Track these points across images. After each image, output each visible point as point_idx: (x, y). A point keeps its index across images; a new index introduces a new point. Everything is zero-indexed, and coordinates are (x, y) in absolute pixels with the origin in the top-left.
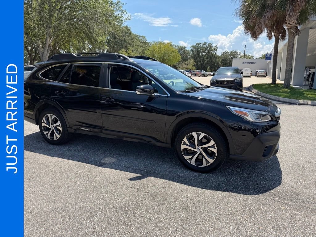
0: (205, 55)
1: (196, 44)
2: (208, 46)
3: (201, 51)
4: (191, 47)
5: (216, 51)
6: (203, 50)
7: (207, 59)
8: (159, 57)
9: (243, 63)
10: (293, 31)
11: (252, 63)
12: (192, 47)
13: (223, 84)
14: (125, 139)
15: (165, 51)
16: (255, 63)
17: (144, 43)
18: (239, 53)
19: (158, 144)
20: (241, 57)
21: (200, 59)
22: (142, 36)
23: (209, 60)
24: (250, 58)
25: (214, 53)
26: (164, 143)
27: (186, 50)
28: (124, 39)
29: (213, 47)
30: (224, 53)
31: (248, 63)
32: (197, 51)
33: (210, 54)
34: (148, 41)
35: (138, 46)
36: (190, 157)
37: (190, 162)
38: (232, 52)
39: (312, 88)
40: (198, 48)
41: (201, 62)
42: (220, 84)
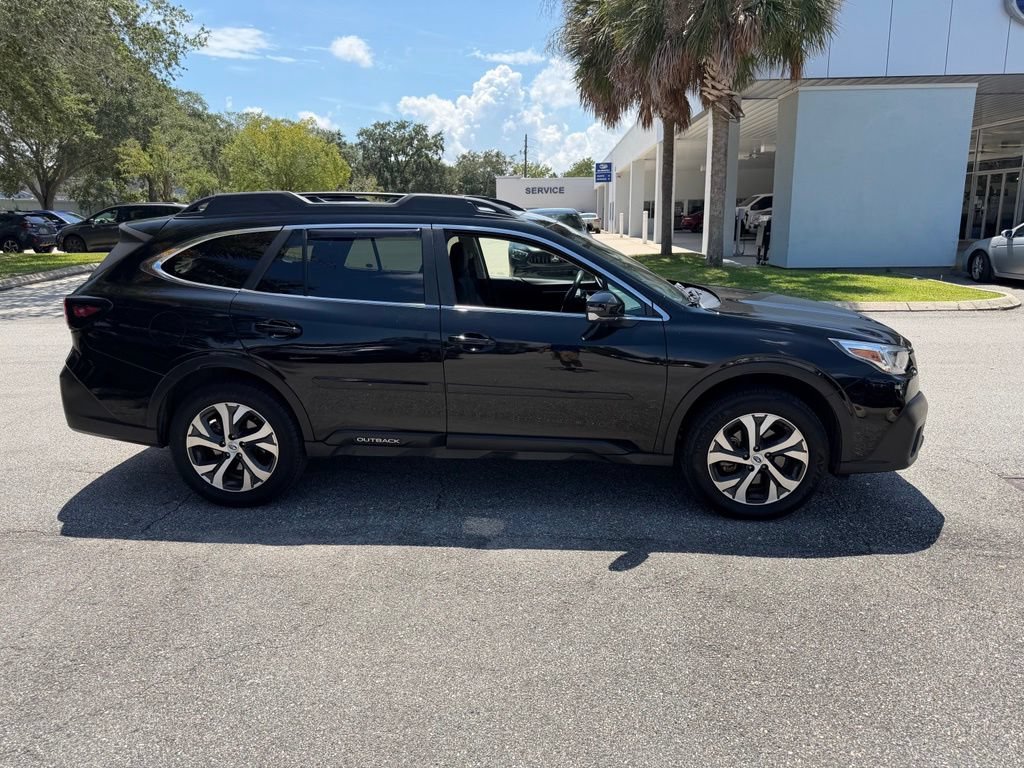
0: (407, 163)
1: (375, 126)
2: (414, 134)
3: (393, 148)
4: (358, 135)
5: (440, 152)
6: (400, 147)
7: (414, 175)
8: (273, 169)
9: (528, 191)
10: (726, 110)
11: (552, 190)
12: (362, 134)
13: (549, 261)
14: (521, 456)
15: (294, 147)
16: (561, 190)
17: (196, 115)
18: (508, 160)
19: (636, 459)
20: (515, 172)
21: (391, 175)
22: (189, 93)
23: (420, 178)
24: (542, 174)
25: (436, 157)
26: (653, 453)
27: (345, 144)
28: (130, 102)
29: (430, 137)
30: (464, 157)
31: (540, 190)
32: (381, 150)
33: (423, 159)
34: (211, 111)
35: (182, 127)
36: (733, 482)
37: (731, 497)
38: (487, 156)
39: (767, 262)
40: (383, 140)
41: (396, 184)
42: (541, 262)
